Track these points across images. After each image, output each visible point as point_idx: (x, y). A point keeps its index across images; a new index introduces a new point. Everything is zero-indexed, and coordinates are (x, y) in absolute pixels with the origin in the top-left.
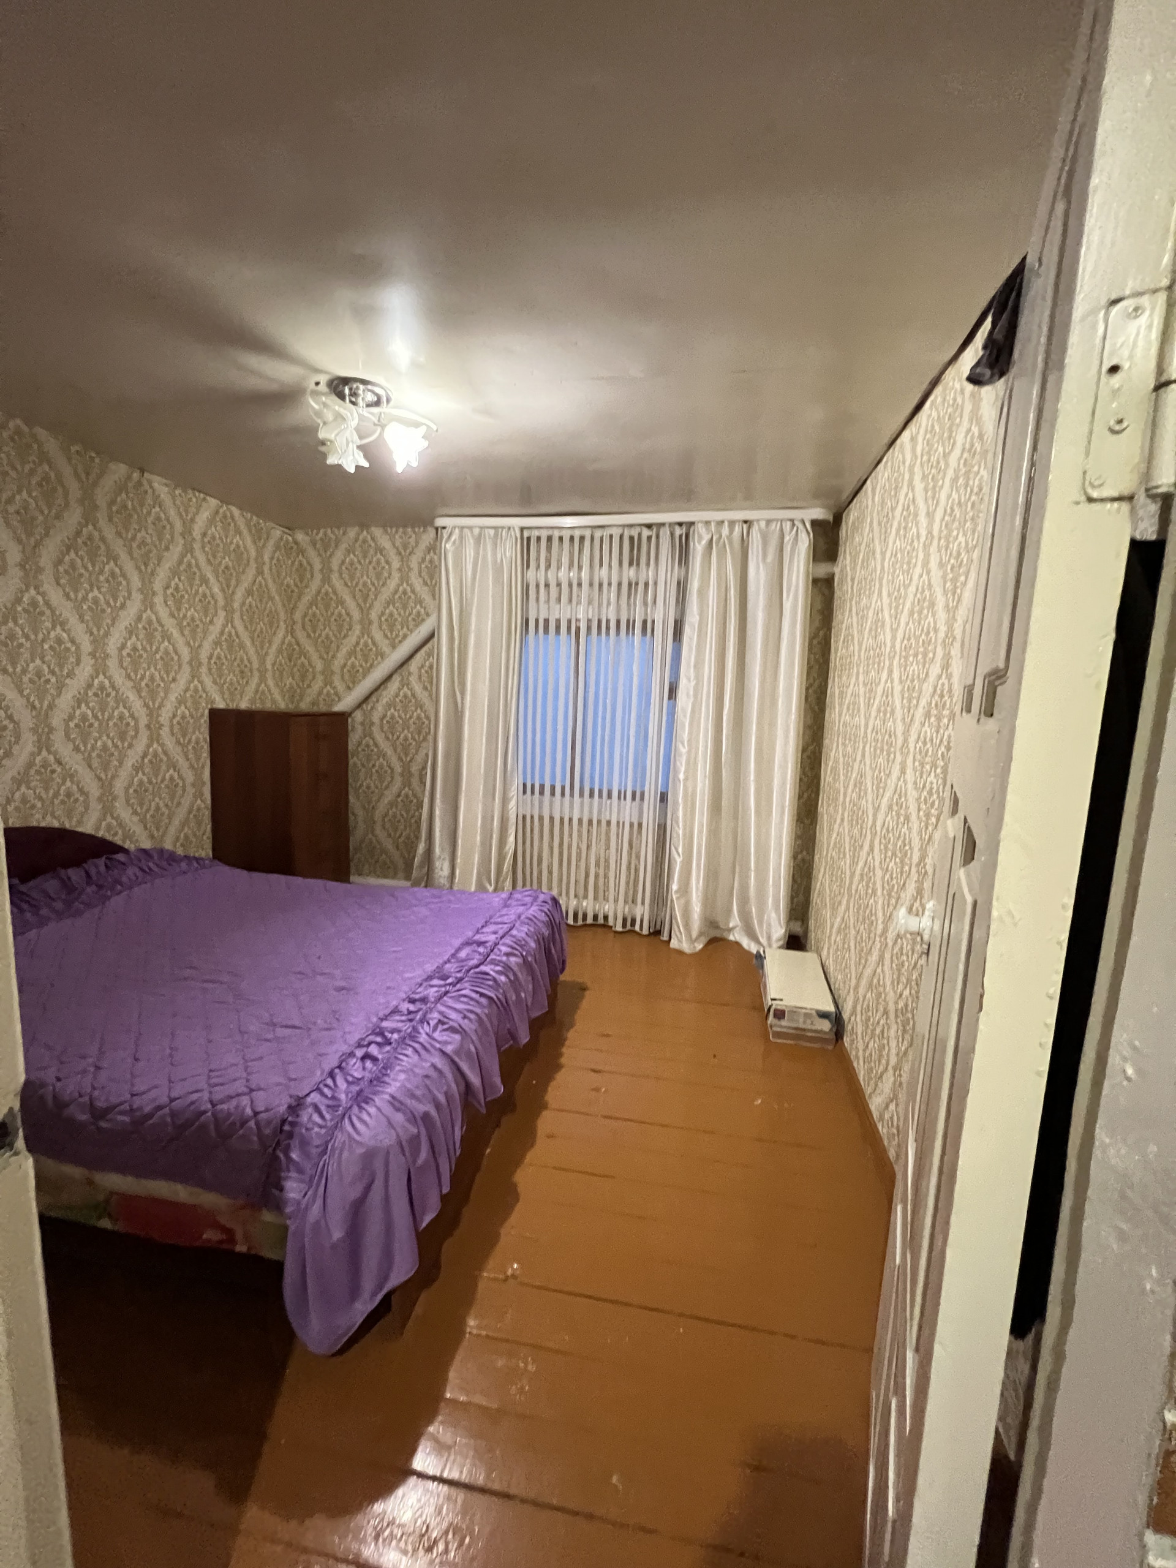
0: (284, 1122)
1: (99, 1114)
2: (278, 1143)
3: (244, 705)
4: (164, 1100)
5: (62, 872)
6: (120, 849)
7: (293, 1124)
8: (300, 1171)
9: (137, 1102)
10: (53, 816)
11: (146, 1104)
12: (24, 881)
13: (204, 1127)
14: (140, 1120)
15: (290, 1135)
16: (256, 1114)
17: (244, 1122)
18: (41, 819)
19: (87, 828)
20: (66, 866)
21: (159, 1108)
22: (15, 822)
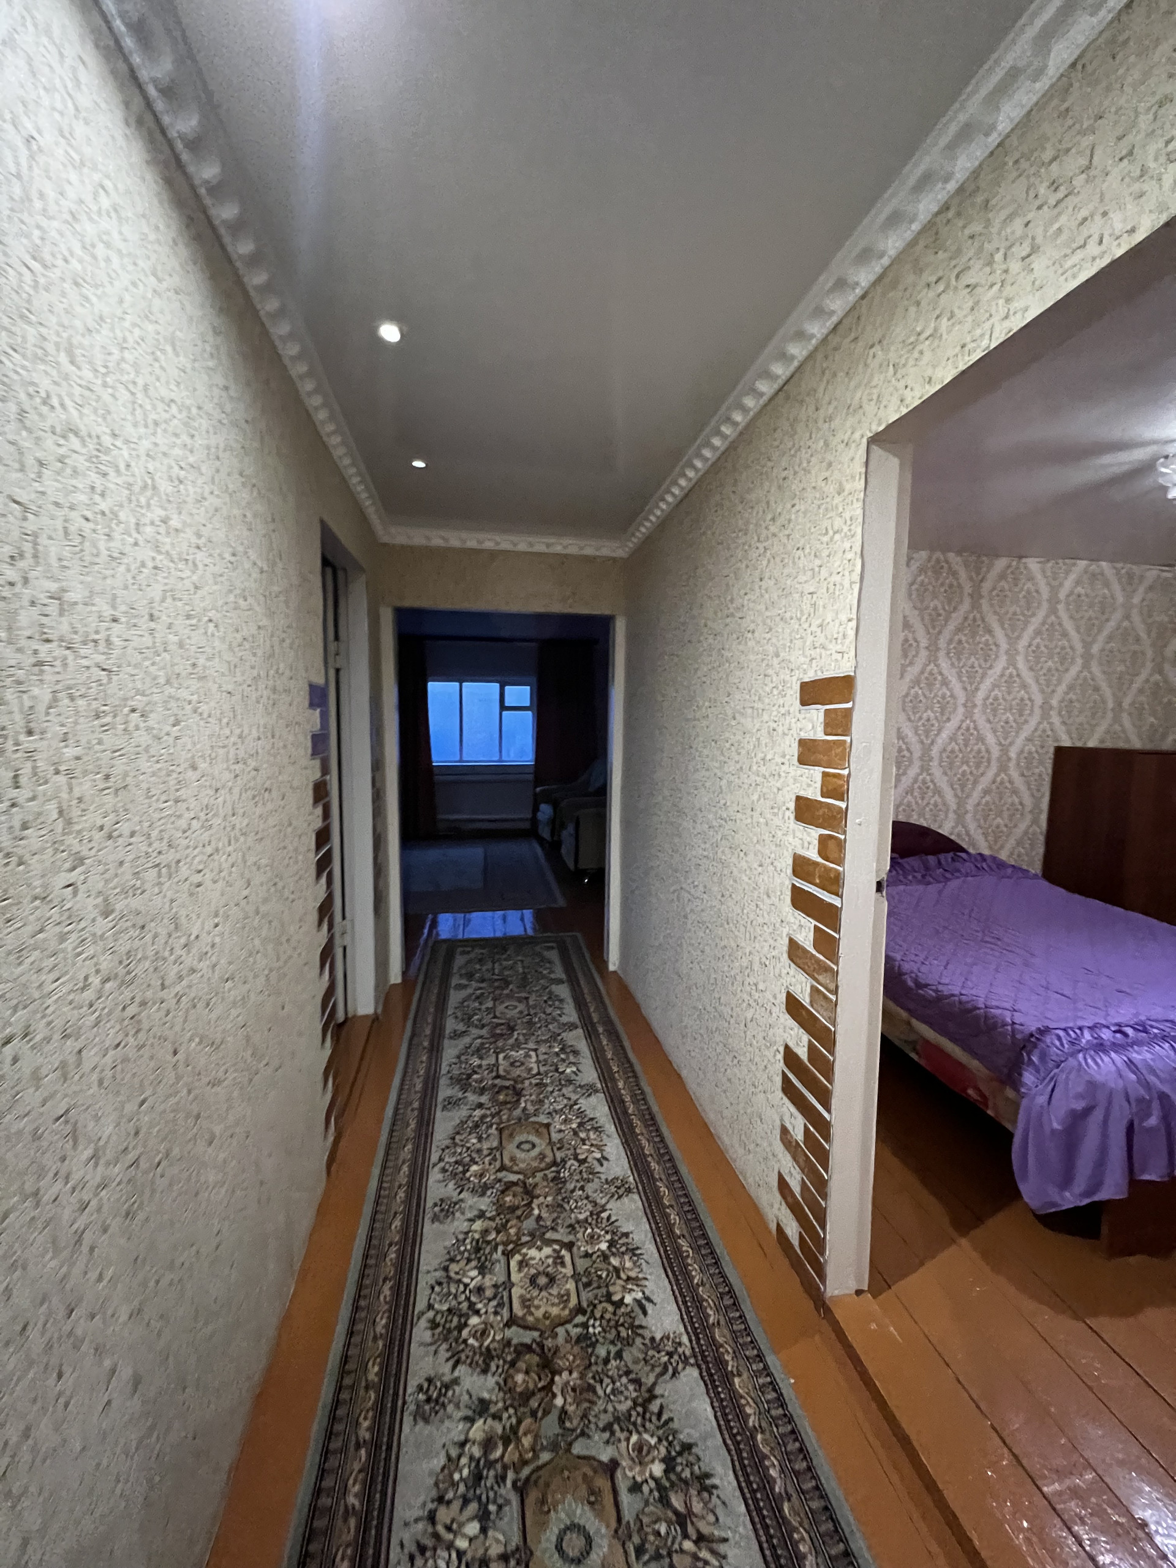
0: (1032, 1035)
1: (919, 985)
2: (1024, 1047)
3: (1091, 744)
4: (957, 992)
5: (924, 857)
6: (963, 850)
7: (1038, 1039)
8: (1038, 1071)
9: (940, 988)
10: (925, 819)
11: (945, 990)
12: (902, 857)
13: (977, 1017)
14: (940, 998)
15: (1035, 1046)
16: (1014, 1023)
17: (1005, 1024)
18: (915, 819)
19: (945, 831)
20: (927, 854)
21: (953, 995)
22: (902, 818)
